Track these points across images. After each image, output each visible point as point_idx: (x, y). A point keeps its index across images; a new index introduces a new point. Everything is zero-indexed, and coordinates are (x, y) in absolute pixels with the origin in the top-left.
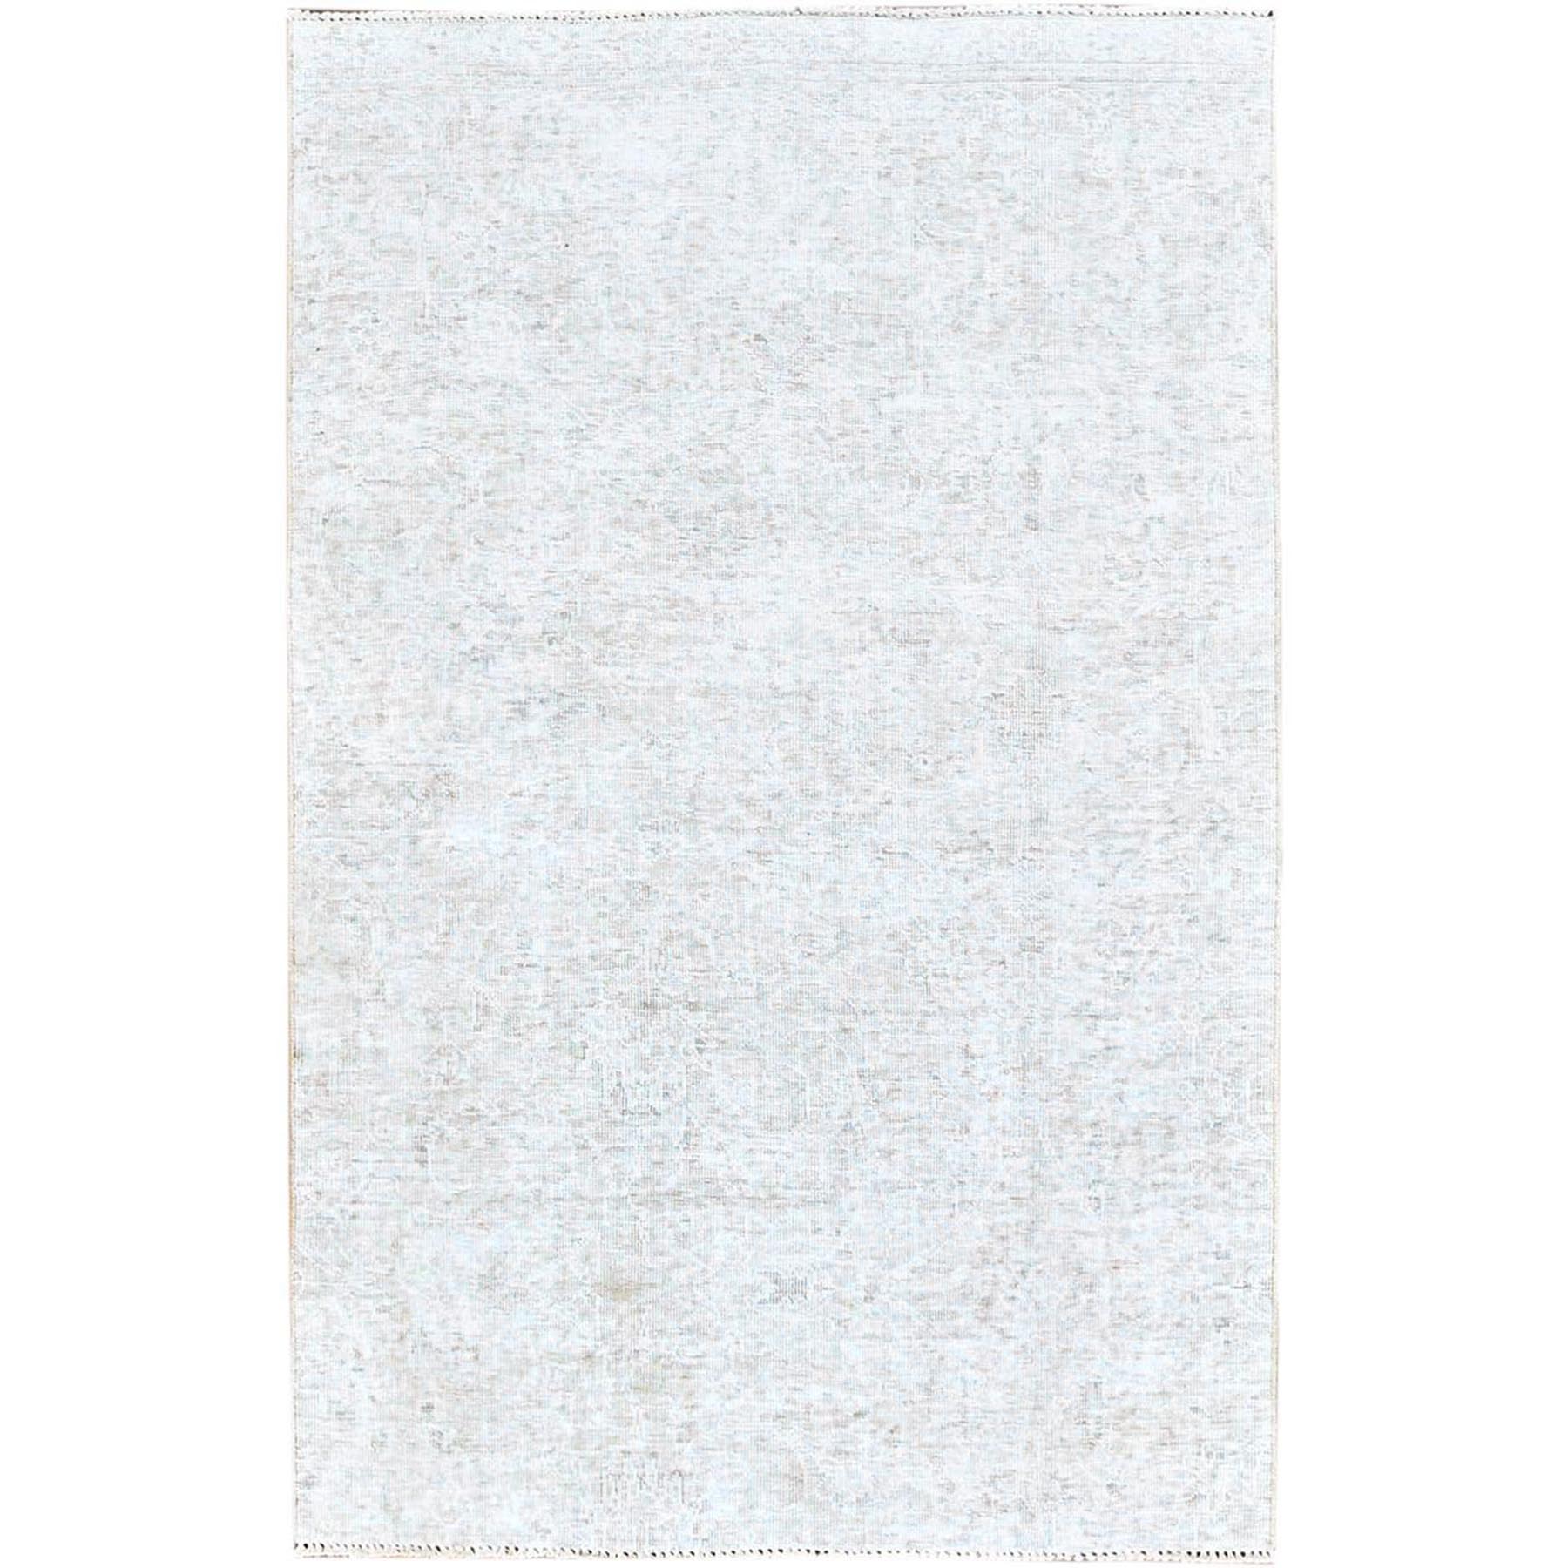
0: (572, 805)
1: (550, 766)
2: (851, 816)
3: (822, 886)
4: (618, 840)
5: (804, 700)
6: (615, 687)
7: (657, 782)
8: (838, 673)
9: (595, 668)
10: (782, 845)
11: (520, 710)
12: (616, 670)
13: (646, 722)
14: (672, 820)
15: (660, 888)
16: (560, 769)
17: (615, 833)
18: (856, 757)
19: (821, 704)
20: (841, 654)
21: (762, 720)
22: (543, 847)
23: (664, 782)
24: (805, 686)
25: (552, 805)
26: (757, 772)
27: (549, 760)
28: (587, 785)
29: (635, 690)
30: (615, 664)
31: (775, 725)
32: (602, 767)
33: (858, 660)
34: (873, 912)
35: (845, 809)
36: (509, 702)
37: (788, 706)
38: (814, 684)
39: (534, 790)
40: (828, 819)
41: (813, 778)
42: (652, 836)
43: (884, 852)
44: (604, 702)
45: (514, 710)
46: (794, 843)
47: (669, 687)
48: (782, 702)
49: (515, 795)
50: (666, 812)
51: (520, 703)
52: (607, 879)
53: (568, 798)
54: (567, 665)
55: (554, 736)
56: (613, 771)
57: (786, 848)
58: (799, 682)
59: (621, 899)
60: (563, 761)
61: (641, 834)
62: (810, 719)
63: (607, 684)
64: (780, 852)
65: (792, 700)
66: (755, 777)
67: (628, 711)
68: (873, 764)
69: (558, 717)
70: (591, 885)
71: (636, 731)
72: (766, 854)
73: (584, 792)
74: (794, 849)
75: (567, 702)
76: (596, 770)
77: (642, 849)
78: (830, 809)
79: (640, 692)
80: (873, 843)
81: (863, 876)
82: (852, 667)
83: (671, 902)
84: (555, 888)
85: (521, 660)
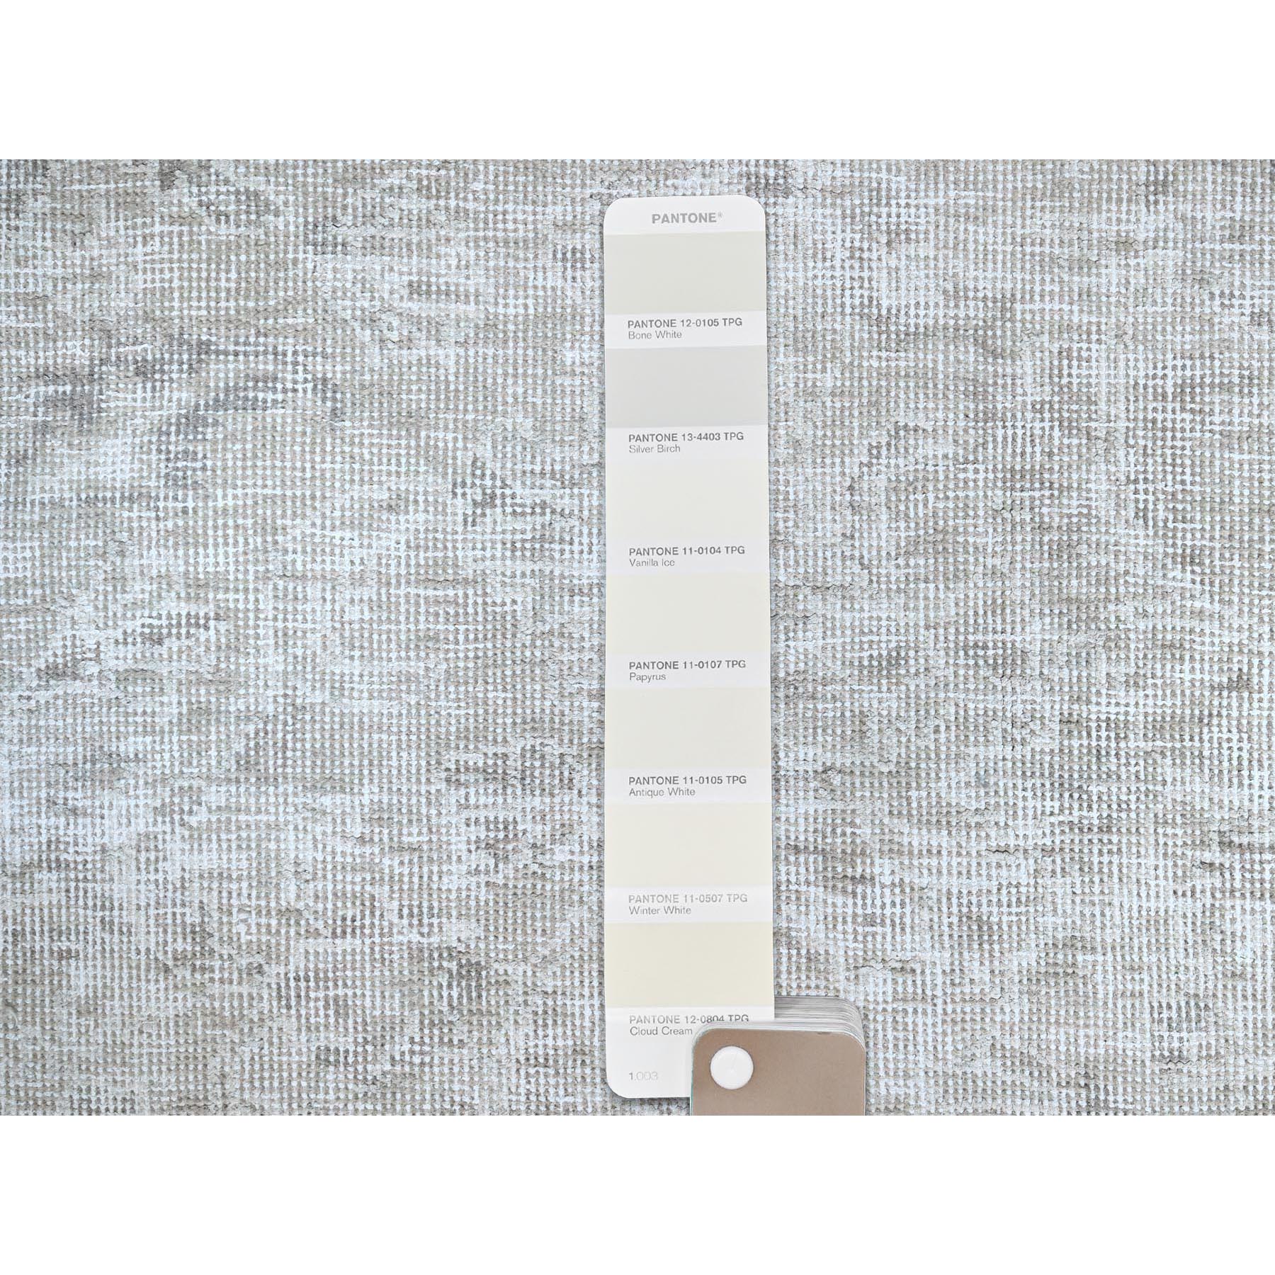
0: (236, 705)
1: (164, 579)
2: (1118, 728)
3: (1028, 957)
4: (378, 816)
5: (970, 356)
6: (371, 321)
7: (503, 625)
8: (1083, 265)
9: (309, 258)
10: (902, 825)
11: (71, 402)
12: (375, 263)
13: (471, 433)
14: (553, 749)
15: (517, 971)
16: (197, 587)
17: (369, 794)
18: (1137, 539)
19: (1026, 366)
20: (1089, 205)
21: (839, 422)
22: (146, 842)
23: (526, 625)
24: (973, 311)
25: (171, 706)
26: (821, 589)
27: (156, 560)
28: (284, 639)
29: (435, 329)
30: (374, 246)
31: (875, 436)
32: (330, 580)
33: (1145, 224)
34: (1193, 1041)
35: (1101, 709)
36: (44, 375)
37: (923, 378)
38: (1005, 305)
39: (117, 658)
40: (1044, 742)
41: (997, 607)
42: (487, 802)
43: (1225, 845)
44: (336, 371)
45: (52, 403)
46: (943, 818)
47: (541, 319)
48: (904, 361)
49: (53, 673)
50: (534, 725)
51: (75, 377)
52: (347, 943)
53: (225, 683)
54: (219, 253)
55: (175, 481)
56: (368, 592)
57: (916, 838)
58: (956, 295)
59: (393, 1007)
60: (209, 561)
61: (454, 796)
62: (990, 416)
63: (343, 307)
64: (894, 850)
65: (937, 358)
66: (815, 604)
67: (416, 398)
68: (1190, 559)
69: (192, 422)
70: (296, 962)
71: (436, 459)
72: (850, 857)
73: (274, 661)
74: (941, 839)
75: (220, 372)
76: (313, 591)
77: (459, 845)
78: (1052, 707)
79: (450, 332)
80: (1190, 815)
81: (1158, 922)
82: (1124, 244)
83: (551, 1016)
84: (184, 973)
85: (76, 241)
